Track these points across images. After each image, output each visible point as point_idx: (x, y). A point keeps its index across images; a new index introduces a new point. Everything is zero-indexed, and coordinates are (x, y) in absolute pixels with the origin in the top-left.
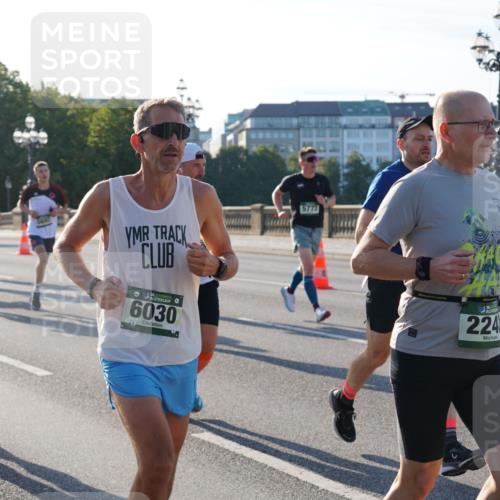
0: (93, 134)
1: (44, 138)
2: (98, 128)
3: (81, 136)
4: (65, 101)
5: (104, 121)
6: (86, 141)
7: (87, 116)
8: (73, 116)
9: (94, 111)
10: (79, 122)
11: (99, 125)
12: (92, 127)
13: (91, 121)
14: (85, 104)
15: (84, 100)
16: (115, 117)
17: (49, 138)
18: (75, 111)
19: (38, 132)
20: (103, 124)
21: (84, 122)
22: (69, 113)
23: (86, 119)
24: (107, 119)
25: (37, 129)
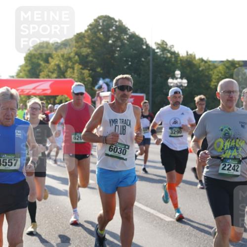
0: (214, 80)
1: (185, 83)
2: (217, 77)
3: (207, 82)
4: (199, 61)
5: (221, 73)
6: (210, 85)
7: (212, 70)
8: (203, 70)
9: (215, 67)
10: (207, 74)
11: (218, 75)
12: (214, 77)
13: (214, 73)
14: (210, 63)
15: (210, 61)
16: (227, 71)
17: (188, 83)
18: (204, 68)
19: (182, 79)
20: (220, 75)
21: (210, 74)
22: (201, 69)
23: (211, 72)
24: (223, 72)
25: (182, 78)
